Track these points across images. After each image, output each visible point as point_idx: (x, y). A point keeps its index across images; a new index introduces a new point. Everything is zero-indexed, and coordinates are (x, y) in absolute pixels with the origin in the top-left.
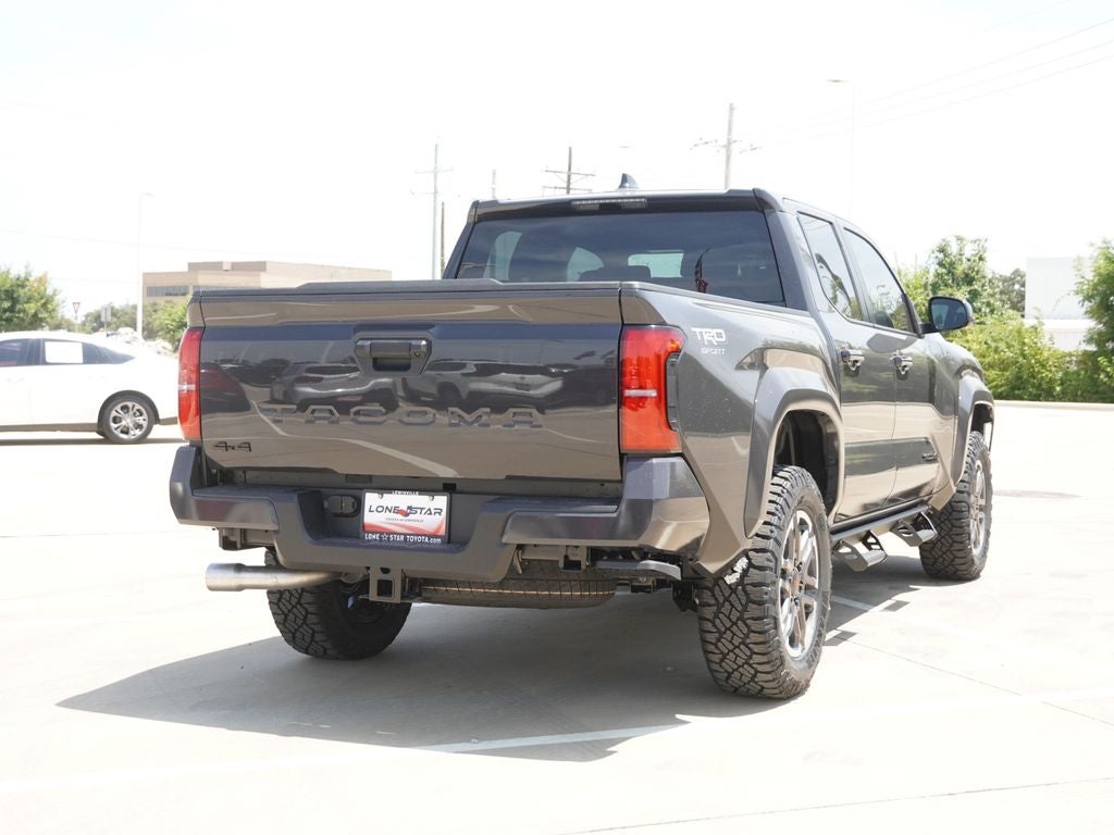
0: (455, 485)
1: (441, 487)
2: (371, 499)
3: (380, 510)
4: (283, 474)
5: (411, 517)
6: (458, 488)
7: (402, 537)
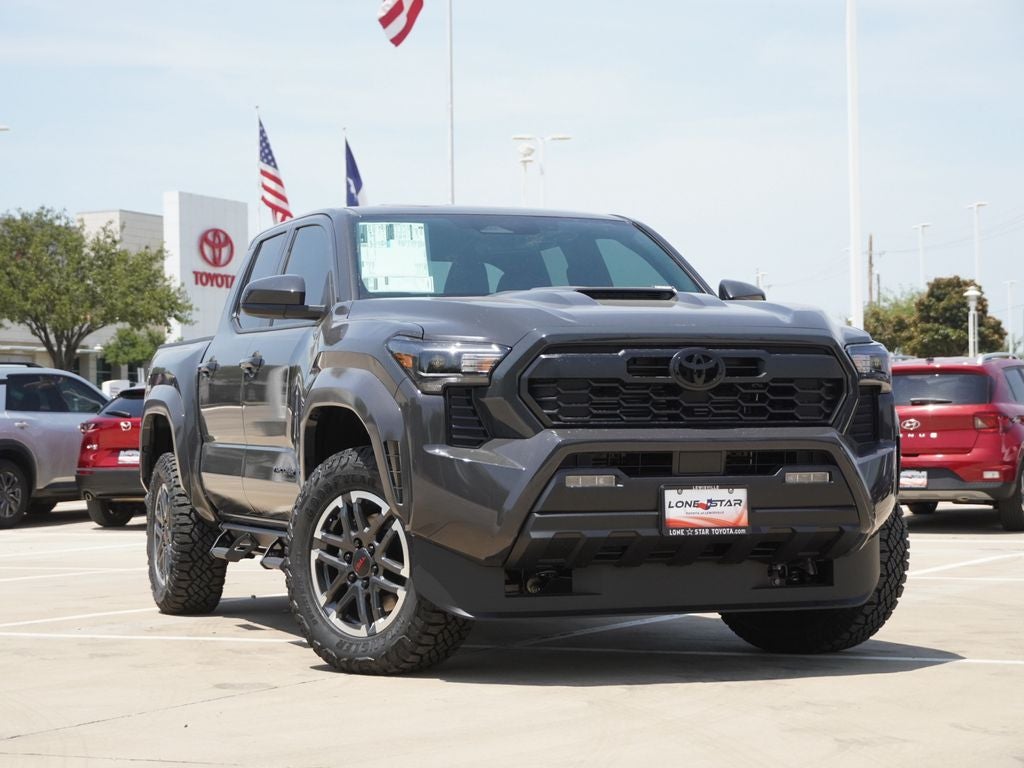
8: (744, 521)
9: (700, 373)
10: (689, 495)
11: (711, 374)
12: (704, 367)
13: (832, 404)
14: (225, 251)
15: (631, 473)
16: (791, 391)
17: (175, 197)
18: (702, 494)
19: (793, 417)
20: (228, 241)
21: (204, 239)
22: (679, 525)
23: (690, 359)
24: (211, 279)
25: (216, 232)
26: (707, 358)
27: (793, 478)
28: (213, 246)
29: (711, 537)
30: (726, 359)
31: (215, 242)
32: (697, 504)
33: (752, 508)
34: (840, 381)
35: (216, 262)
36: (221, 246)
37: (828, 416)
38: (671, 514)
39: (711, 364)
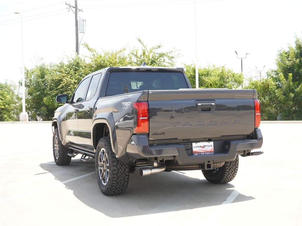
0: (211, 139)
1: (208, 140)
2: (194, 145)
3: (197, 147)
4: (165, 141)
5: (205, 148)
6: (212, 140)
7: (204, 153)
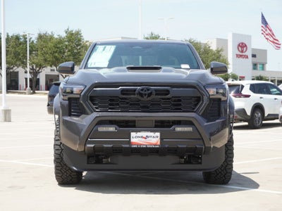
8: (159, 143)
9: (145, 95)
10: (139, 134)
11: (150, 95)
12: (147, 92)
13: (196, 105)
14: (245, 49)
15: (120, 126)
16: (180, 101)
17: (231, 35)
18: (144, 134)
19: (180, 109)
20: (246, 46)
21: (239, 45)
22: (135, 144)
23: (142, 90)
24: (241, 56)
25: (242, 43)
26: (148, 90)
27: (179, 129)
28: (241, 47)
29: (146, 148)
30: (156, 90)
31: (242, 46)
32: (142, 137)
33: (161, 139)
34: (199, 97)
35: (242, 52)
36: (243, 47)
37: (194, 109)
38: (133, 140)
39: (149, 92)
